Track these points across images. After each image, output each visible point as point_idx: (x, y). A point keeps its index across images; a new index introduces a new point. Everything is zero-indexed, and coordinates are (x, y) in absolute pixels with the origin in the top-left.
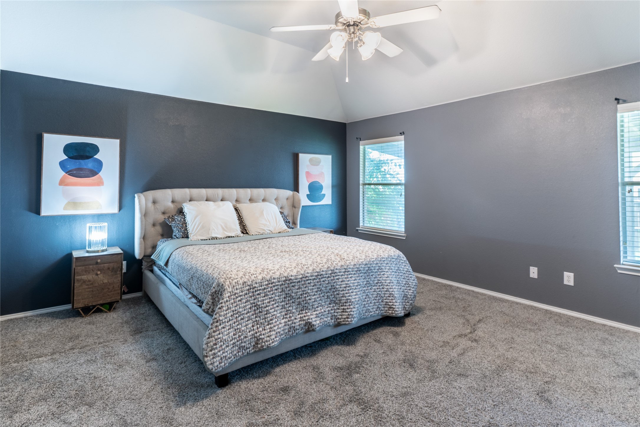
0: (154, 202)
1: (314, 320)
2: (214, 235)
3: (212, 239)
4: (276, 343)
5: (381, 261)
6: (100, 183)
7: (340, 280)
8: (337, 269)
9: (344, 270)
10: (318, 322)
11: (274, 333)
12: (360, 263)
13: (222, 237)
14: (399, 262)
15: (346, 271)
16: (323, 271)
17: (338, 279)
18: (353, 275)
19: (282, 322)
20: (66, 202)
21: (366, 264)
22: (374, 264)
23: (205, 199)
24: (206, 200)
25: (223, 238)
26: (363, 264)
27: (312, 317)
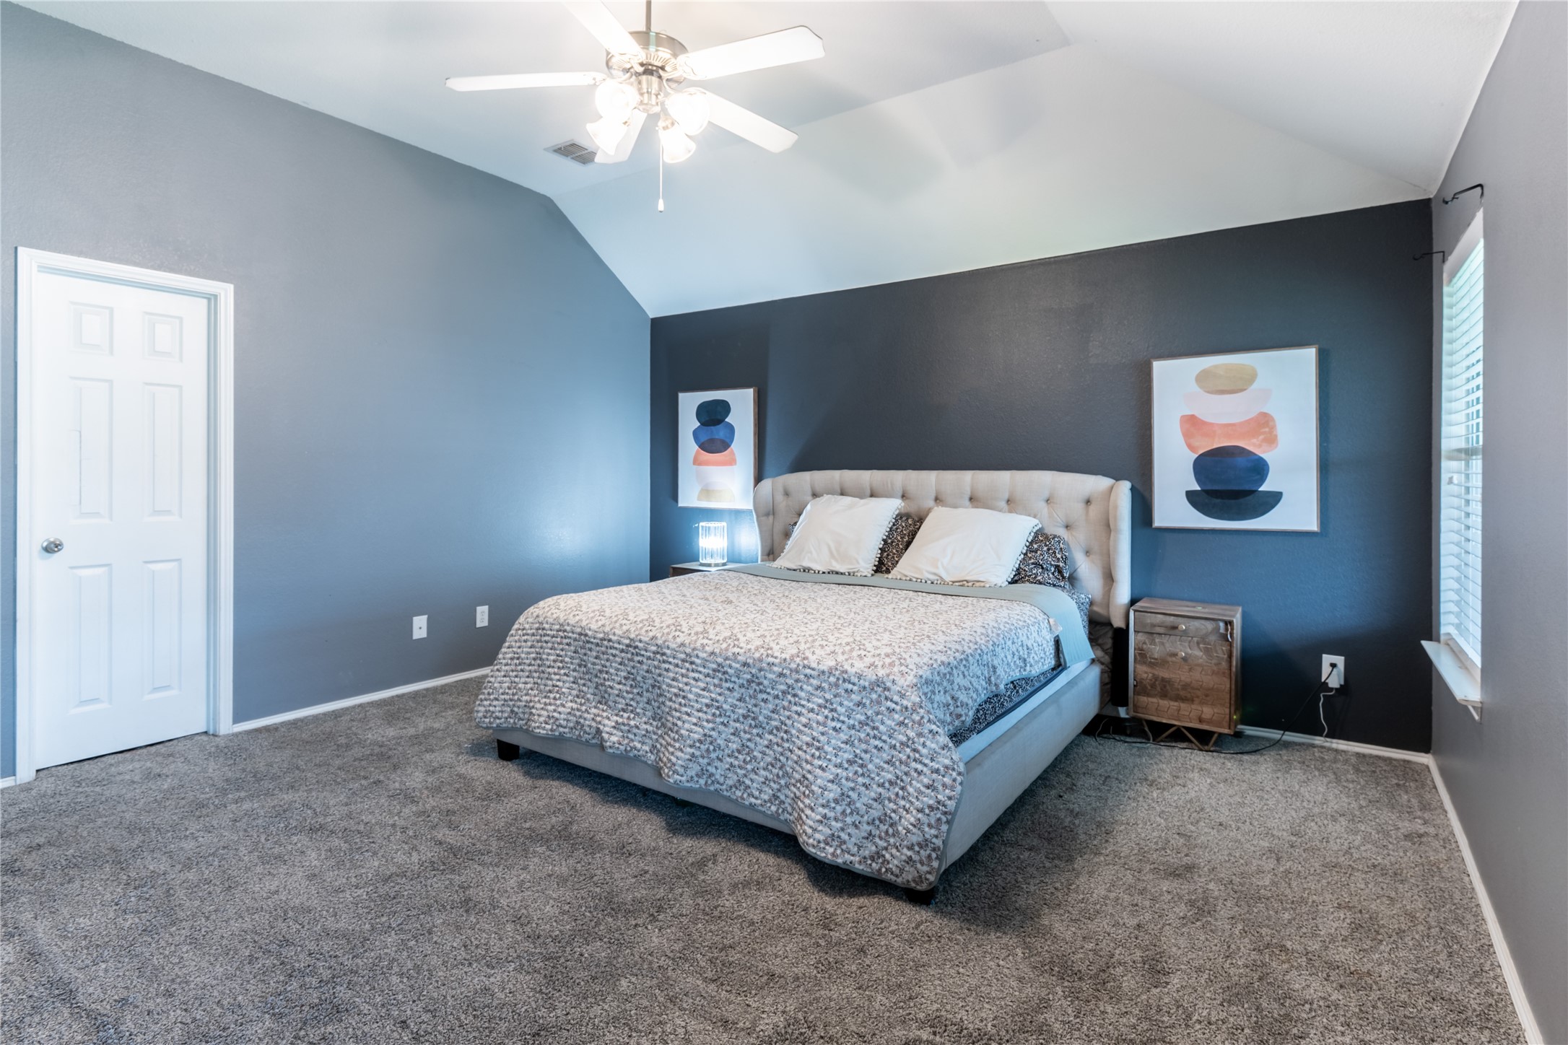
0: (787, 494)
1: (607, 729)
2: (806, 564)
3: (804, 571)
4: (542, 732)
5: (797, 671)
6: (732, 462)
7: (671, 675)
8: (668, 648)
9: (683, 656)
10: (614, 739)
11: (545, 713)
12: (730, 654)
13: (822, 569)
14: (879, 703)
15: (688, 659)
16: (640, 641)
17: (667, 670)
18: (701, 677)
19: (567, 705)
20: (699, 488)
21: (745, 664)
22: (771, 672)
23: (868, 492)
24: (872, 496)
25: (824, 573)
26: (735, 660)
27: (606, 722)
